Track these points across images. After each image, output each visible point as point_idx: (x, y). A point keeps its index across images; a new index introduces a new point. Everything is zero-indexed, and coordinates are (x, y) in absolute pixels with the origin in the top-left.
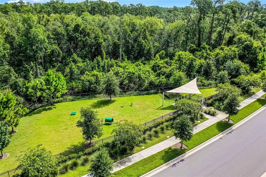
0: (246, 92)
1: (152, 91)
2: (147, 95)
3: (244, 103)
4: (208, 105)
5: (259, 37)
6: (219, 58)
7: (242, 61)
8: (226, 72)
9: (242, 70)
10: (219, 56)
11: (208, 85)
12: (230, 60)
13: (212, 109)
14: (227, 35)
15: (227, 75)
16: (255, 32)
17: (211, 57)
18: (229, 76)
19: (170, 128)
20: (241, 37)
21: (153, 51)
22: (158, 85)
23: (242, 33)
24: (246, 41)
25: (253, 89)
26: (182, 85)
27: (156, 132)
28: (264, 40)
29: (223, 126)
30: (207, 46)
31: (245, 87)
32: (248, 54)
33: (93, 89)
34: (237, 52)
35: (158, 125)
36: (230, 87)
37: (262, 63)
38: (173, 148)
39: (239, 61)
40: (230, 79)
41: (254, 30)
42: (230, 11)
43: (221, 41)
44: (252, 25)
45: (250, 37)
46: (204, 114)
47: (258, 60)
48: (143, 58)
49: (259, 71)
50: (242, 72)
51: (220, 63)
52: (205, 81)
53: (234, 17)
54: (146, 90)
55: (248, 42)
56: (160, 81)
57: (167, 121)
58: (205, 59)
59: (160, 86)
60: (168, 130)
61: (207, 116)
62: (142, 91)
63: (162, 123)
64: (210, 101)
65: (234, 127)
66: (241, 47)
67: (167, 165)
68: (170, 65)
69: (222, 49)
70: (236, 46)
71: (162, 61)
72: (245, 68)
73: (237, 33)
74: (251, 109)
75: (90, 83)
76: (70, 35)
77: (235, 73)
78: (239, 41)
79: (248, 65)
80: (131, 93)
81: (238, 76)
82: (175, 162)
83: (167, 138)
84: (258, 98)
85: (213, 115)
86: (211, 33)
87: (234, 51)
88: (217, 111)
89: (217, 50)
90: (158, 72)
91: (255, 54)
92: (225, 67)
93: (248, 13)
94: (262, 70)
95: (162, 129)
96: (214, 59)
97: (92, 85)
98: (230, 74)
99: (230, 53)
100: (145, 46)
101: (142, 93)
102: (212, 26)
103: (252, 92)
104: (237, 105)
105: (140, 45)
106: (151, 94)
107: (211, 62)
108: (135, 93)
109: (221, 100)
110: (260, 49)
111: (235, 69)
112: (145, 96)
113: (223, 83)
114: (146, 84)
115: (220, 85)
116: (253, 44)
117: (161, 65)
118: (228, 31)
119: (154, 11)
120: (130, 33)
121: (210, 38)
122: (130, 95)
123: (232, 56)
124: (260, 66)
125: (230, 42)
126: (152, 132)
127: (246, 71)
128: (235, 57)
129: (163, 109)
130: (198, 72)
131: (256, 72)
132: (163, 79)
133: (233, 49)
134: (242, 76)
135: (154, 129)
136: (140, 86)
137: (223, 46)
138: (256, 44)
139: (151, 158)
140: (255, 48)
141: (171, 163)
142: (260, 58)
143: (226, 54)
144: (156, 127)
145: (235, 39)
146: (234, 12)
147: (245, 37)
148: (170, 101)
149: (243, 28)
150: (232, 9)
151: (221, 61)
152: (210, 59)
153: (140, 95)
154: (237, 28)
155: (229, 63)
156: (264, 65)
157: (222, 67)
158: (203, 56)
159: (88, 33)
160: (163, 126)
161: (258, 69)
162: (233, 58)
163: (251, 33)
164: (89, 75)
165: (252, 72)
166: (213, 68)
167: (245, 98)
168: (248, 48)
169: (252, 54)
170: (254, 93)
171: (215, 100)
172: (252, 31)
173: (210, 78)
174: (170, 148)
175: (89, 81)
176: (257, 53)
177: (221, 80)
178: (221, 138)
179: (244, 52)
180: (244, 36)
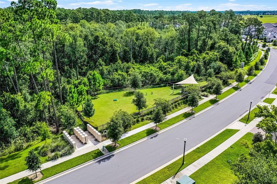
0: (226, 83)
1: (163, 85)
2: (160, 88)
3: (225, 89)
4: (203, 91)
5: (234, 43)
6: (206, 60)
7: (222, 62)
8: (212, 70)
9: (222, 69)
10: (206, 59)
11: (200, 80)
12: (214, 62)
13: (205, 93)
14: (210, 42)
15: (213, 72)
16: (231, 40)
17: (200, 60)
18: (214, 72)
19: (183, 104)
20: (221, 44)
21: (155, 56)
22: (165, 80)
23: (221, 41)
24: (224, 48)
25: (230, 81)
26: (184, 79)
27: (176, 106)
28: (238, 45)
29: (213, 102)
30: (196, 52)
31: (225, 80)
32: (226, 57)
33: (121, 84)
34: (218, 56)
35: (176, 102)
36: (215, 79)
37: (235, 64)
38: (188, 112)
39: (220, 62)
40: (215, 74)
41: (230, 38)
42: (211, 24)
43: (205, 47)
44: (228, 35)
45: (227, 44)
46: (201, 96)
47: (233, 61)
48: (148, 61)
49: (234, 69)
50: (222, 70)
51: (207, 64)
52: (197, 77)
53: (215, 28)
54: (158, 84)
55: (226, 49)
56: (167, 78)
57: (180, 100)
58: (196, 61)
59: (167, 81)
60: (182, 105)
61: (203, 97)
62: (155, 85)
63: (178, 101)
64: (204, 89)
65: (219, 102)
66: (221, 52)
67: (186, 119)
68: (172, 66)
69: (207, 54)
70: (217, 51)
71: (165, 64)
72: (224, 67)
73: (217, 40)
74: (229, 92)
75: (118, 81)
76: (92, 44)
77: (218, 71)
78: (219, 47)
79: (226, 65)
80: (148, 87)
81: (220, 72)
82: (191, 118)
83: (182, 109)
84: (233, 86)
85: (207, 96)
86: (197, 41)
87: (216, 55)
88: (209, 94)
89: (204, 55)
90: (164, 71)
91: (231, 57)
92: (210, 67)
93: (225, 21)
94: (236, 68)
95: (179, 104)
96: (202, 61)
97: (120, 82)
98: (214, 71)
99: (214, 57)
100: (149, 52)
101: (155, 86)
102: (198, 35)
103: (229, 83)
104: (221, 89)
105: (145, 52)
106: (161, 87)
107: (201, 63)
108: (150, 87)
109: (210, 88)
110: (235, 53)
111: (217, 68)
112: (158, 88)
113: (211, 77)
114: (157, 80)
115: (209, 78)
116: (229, 50)
117: (166, 66)
118: (211, 40)
119: (142, 17)
120: (136, 41)
121: (196, 45)
122: (147, 88)
123: (215, 59)
124: (234, 66)
125: (212, 48)
126: (173, 106)
127: (225, 69)
128: (217, 60)
129: (174, 95)
130: (192, 71)
131: (232, 70)
132: (169, 76)
133: (215, 53)
134: (223, 73)
135: (174, 104)
136: (153, 82)
137: (208, 52)
138: (231, 49)
139: (177, 117)
140: (231, 52)
141: (188, 118)
142: (234, 60)
143: (211, 58)
144: (175, 103)
145: (216, 46)
146: (214, 24)
147: (224, 44)
148: (177, 90)
149: (222, 37)
150: (213, 22)
151: (207, 62)
152: (200, 61)
153: (154, 88)
154: (217, 36)
155: (213, 64)
156: (237, 65)
157: (208, 67)
158: (194, 59)
159: (106, 42)
160: (178, 102)
161: (233, 68)
162: (215, 60)
163: (228, 41)
164: (116, 74)
165: (229, 70)
166: (202, 68)
167: (225, 87)
168: (226, 53)
169: (229, 57)
170: (230, 84)
171: (206, 88)
172: (228, 39)
173: (201, 75)
174: (186, 113)
175: (117, 79)
176: (232, 57)
177: (209, 75)
178: (213, 107)
179: (223, 55)
180: (222, 43)
